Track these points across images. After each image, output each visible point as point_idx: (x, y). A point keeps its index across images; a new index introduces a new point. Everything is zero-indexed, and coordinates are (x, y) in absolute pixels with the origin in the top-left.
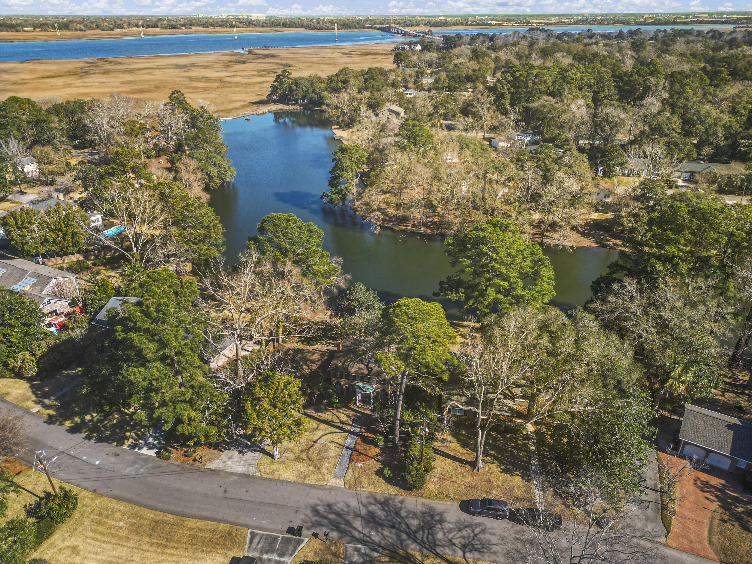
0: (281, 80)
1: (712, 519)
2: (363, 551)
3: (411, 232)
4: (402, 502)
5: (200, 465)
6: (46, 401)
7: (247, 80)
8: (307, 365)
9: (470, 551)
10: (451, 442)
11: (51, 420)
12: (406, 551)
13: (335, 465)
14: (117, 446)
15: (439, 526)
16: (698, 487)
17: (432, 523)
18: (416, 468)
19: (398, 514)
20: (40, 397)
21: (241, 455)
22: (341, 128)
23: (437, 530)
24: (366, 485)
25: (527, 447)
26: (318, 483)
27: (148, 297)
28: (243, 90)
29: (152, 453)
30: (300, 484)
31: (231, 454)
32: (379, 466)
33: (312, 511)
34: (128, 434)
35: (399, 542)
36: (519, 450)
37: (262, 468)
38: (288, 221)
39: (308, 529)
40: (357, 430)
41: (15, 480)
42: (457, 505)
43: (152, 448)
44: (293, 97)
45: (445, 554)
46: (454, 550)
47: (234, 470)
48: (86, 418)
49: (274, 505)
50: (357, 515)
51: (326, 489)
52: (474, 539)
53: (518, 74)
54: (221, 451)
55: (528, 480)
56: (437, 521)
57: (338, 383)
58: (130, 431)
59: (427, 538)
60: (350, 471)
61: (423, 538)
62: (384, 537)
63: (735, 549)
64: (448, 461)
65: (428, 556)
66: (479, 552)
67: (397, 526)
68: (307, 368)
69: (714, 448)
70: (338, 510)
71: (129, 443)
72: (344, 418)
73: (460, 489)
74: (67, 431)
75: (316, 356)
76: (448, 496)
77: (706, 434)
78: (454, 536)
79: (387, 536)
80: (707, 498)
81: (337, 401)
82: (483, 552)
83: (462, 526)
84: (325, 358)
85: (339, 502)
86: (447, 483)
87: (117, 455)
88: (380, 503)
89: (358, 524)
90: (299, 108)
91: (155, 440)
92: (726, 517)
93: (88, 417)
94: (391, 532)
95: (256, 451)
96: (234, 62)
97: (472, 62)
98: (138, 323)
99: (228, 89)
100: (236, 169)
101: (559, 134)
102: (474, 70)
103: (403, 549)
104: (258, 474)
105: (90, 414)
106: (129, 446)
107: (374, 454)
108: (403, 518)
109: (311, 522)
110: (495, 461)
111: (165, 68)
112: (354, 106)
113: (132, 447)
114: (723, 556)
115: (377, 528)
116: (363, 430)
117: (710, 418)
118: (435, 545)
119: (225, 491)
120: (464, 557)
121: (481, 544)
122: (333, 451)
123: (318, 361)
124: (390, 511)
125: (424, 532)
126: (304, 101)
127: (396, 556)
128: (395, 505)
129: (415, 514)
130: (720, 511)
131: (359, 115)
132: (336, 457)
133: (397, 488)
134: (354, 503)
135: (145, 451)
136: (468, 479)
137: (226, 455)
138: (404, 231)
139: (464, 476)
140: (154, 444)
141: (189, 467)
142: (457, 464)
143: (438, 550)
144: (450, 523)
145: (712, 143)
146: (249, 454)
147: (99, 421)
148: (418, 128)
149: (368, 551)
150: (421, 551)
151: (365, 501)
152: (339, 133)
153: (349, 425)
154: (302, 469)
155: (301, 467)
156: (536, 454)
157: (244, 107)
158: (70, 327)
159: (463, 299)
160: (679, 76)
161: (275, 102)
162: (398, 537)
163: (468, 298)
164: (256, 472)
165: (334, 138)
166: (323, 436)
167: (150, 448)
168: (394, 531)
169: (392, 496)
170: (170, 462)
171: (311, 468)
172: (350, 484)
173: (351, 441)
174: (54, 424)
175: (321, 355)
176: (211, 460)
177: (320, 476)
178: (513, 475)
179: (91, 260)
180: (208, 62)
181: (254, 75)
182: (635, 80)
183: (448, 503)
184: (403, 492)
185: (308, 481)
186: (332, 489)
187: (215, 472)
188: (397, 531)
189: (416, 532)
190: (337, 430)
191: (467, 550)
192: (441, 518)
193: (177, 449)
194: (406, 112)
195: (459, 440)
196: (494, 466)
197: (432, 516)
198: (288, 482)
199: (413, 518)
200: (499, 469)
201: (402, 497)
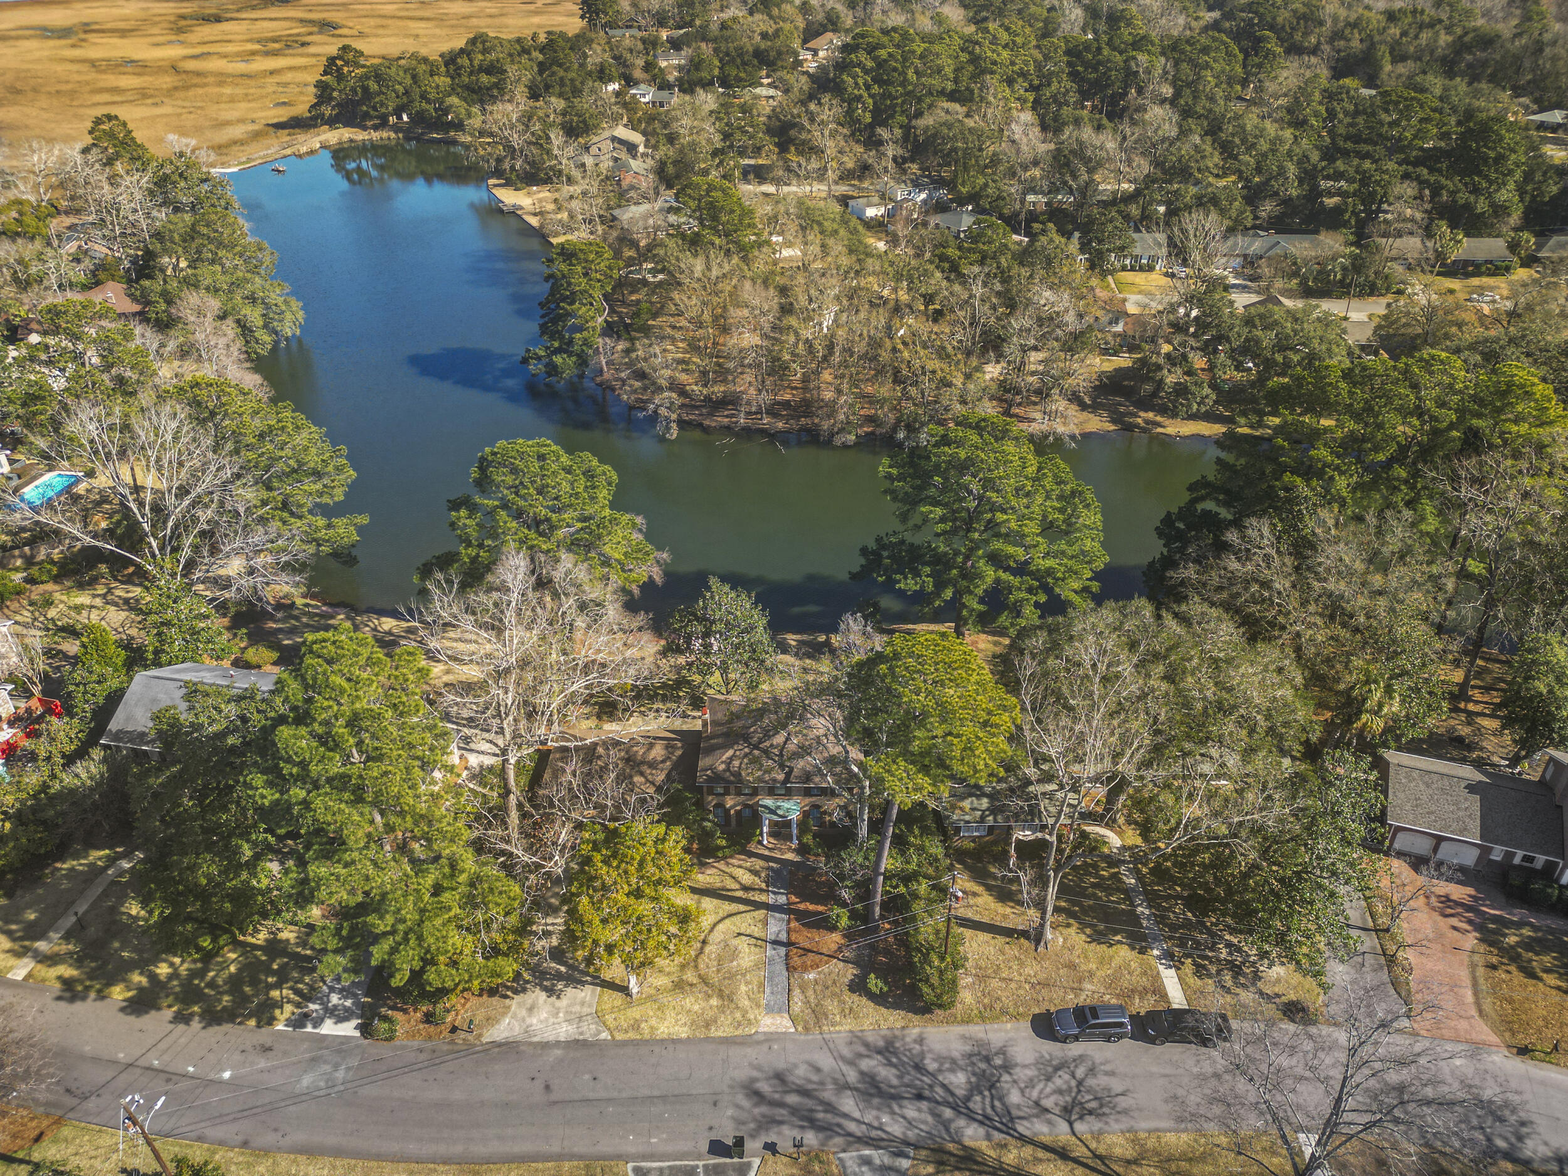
0: (339, 69)
1: (1473, 966)
2: (878, 1162)
3: (743, 429)
4: (920, 1040)
5: (470, 1037)
6: (42, 945)
7: (241, 67)
8: (642, 774)
9: (1081, 1118)
10: (975, 894)
11: (70, 991)
12: (959, 1143)
13: (761, 985)
14: (258, 1026)
15: (1006, 1077)
16: (1433, 909)
17: (993, 1075)
18: (938, 968)
19: (919, 1068)
20: (21, 939)
21: (554, 998)
22: (508, 184)
23: (1006, 1086)
24: (838, 1018)
25: (1120, 881)
26: (739, 1032)
27: (326, 703)
28: (239, 91)
29: (349, 1029)
30: (700, 1040)
31: (530, 1001)
32: (851, 972)
33: (747, 1095)
34: (275, 994)
35: (941, 1128)
36: (1109, 890)
37: (609, 1018)
38: (541, 457)
39: (753, 1136)
40: (782, 899)
41: (36, 1156)
42: (1025, 1026)
43: (346, 1019)
44: (375, 109)
45: (1035, 1134)
46: (1050, 1122)
47: (550, 1036)
48: (158, 971)
49: (663, 1098)
50: (843, 1086)
51: (758, 1043)
52: (1079, 1091)
53: (883, 53)
54: (506, 997)
55: (1142, 951)
56: (1001, 1067)
57: (720, 805)
58: (278, 986)
59: (993, 1107)
60: (797, 992)
61: (984, 1109)
62: (909, 1122)
63: (1524, 1017)
64: (983, 937)
65: (1006, 1145)
66: (1098, 1115)
67: (927, 1093)
68: (642, 779)
69: (1452, 832)
70: (798, 1082)
71: (287, 1015)
72: (746, 878)
73: (1021, 992)
74: (122, 1010)
75: (658, 752)
76: (1004, 1012)
77: (1433, 808)
78: (1041, 1092)
79: (914, 1119)
80: (1455, 928)
81: (724, 843)
82: (1104, 1114)
83: (1050, 1069)
84: (679, 753)
85: (796, 1066)
86: (995, 983)
87: (266, 1049)
88: (879, 1052)
89: (848, 1104)
90: (393, 135)
91: (346, 998)
92: (1494, 960)
93: (163, 970)
94: (919, 1110)
95: (583, 983)
96: (192, 18)
97: (758, 17)
98: (312, 767)
99: (200, 91)
100: (301, 304)
101: (986, 185)
102: (764, 36)
103: (953, 1141)
104: (605, 1035)
105: (165, 961)
106: (289, 1023)
107: (834, 947)
108: (933, 1075)
109: (755, 1120)
110: (1071, 921)
111: (18, 38)
112: (533, 134)
113: (298, 1022)
114: (1507, 1035)
115: (890, 1107)
116: (793, 898)
117: (1435, 777)
118: (1012, 1119)
119: (547, 1087)
120: (1074, 1133)
121: (1096, 1099)
122: (747, 956)
123: (663, 762)
124: (903, 1064)
125: (984, 1097)
126: (400, 118)
127: (945, 1157)
128: (910, 1050)
129: (954, 1061)
130: (1482, 948)
131: (549, 152)
132: (757, 966)
133: (902, 1013)
134: (826, 1062)
135: (329, 1028)
136: (1031, 969)
137: (519, 1005)
138: (727, 429)
139: (1022, 964)
140: (346, 1009)
141: (445, 1048)
142: (1001, 940)
143: (1020, 1129)
144: (1025, 1066)
145: (1276, 194)
146: (570, 992)
147: (193, 974)
148: (719, 194)
149: (887, 1160)
150: (988, 1138)
151: (846, 1052)
152: (509, 197)
153: (761, 890)
154: (696, 1007)
155: (693, 1003)
156: (1140, 893)
157: (256, 136)
158: (43, 754)
159: (930, 588)
160: (1188, 48)
161: (332, 122)
162: (937, 1116)
163: (940, 586)
164: (599, 1033)
165: (501, 211)
166: (715, 925)
167: (340, 1020)
168: (924, 1105)
169: (897, 1033)
170: (396, 1042)
171: (714, 1002)
172: (806, 1022)
173: (776, 926)
174: (84, 999)
175: (667, 747)
176: (491, 1021)
177: (738, 1015)
178: (1111, 945)
179: (17, 569)
180: (125, 19)
181: (253, 53)
182: (1109, 61)
183: (1009, 1026)
184: (916, 1019)
185: (715, 1032)
186: (771, 1038)
187: (509, 1048)
188: (933, 1105)
189: (968, 1098)
190: (742, 908)
191: (1074, 1117)
192: (1005, 1060)
193: (405, 1011)
194: (647, 140)
195: (989, 888)
196: (1072, 931)
197: (987, 1059)
198: (676, 1042)
199: (952, 1071)
200: (1083, 937)
201: (916, 1031)
